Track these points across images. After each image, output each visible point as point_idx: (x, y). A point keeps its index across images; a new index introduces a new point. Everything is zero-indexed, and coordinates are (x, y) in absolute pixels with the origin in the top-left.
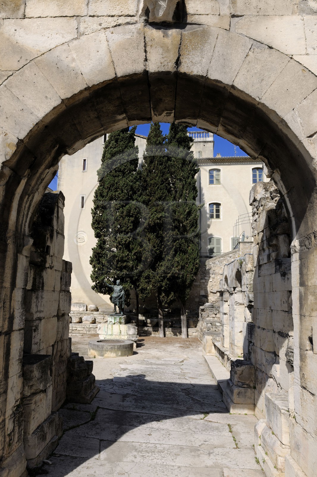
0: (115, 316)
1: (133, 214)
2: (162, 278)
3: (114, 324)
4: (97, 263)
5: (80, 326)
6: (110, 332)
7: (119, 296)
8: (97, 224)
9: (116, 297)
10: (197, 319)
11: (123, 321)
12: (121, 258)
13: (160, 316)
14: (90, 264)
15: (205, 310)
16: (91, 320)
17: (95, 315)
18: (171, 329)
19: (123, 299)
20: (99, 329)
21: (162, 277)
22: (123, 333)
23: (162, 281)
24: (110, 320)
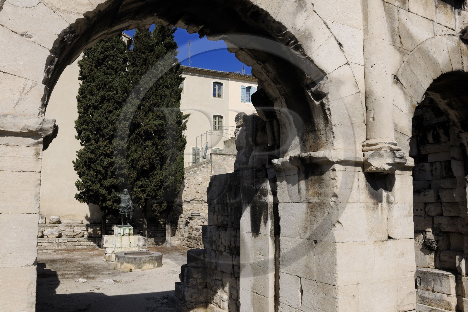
0: (125, 228)
3: (123, 236)
4: (86, 169)
6: (118, 245)
7: (128, 206)
9: (125, 207)
11: (132, 232)
13: (145, 226)
14: (75, 170)
16: (57, 234)
17: (60, 228)
18: (153, 238)
19: (131, 210)
20: (106, 242)
22: (133, 245)
24: (119, 232)
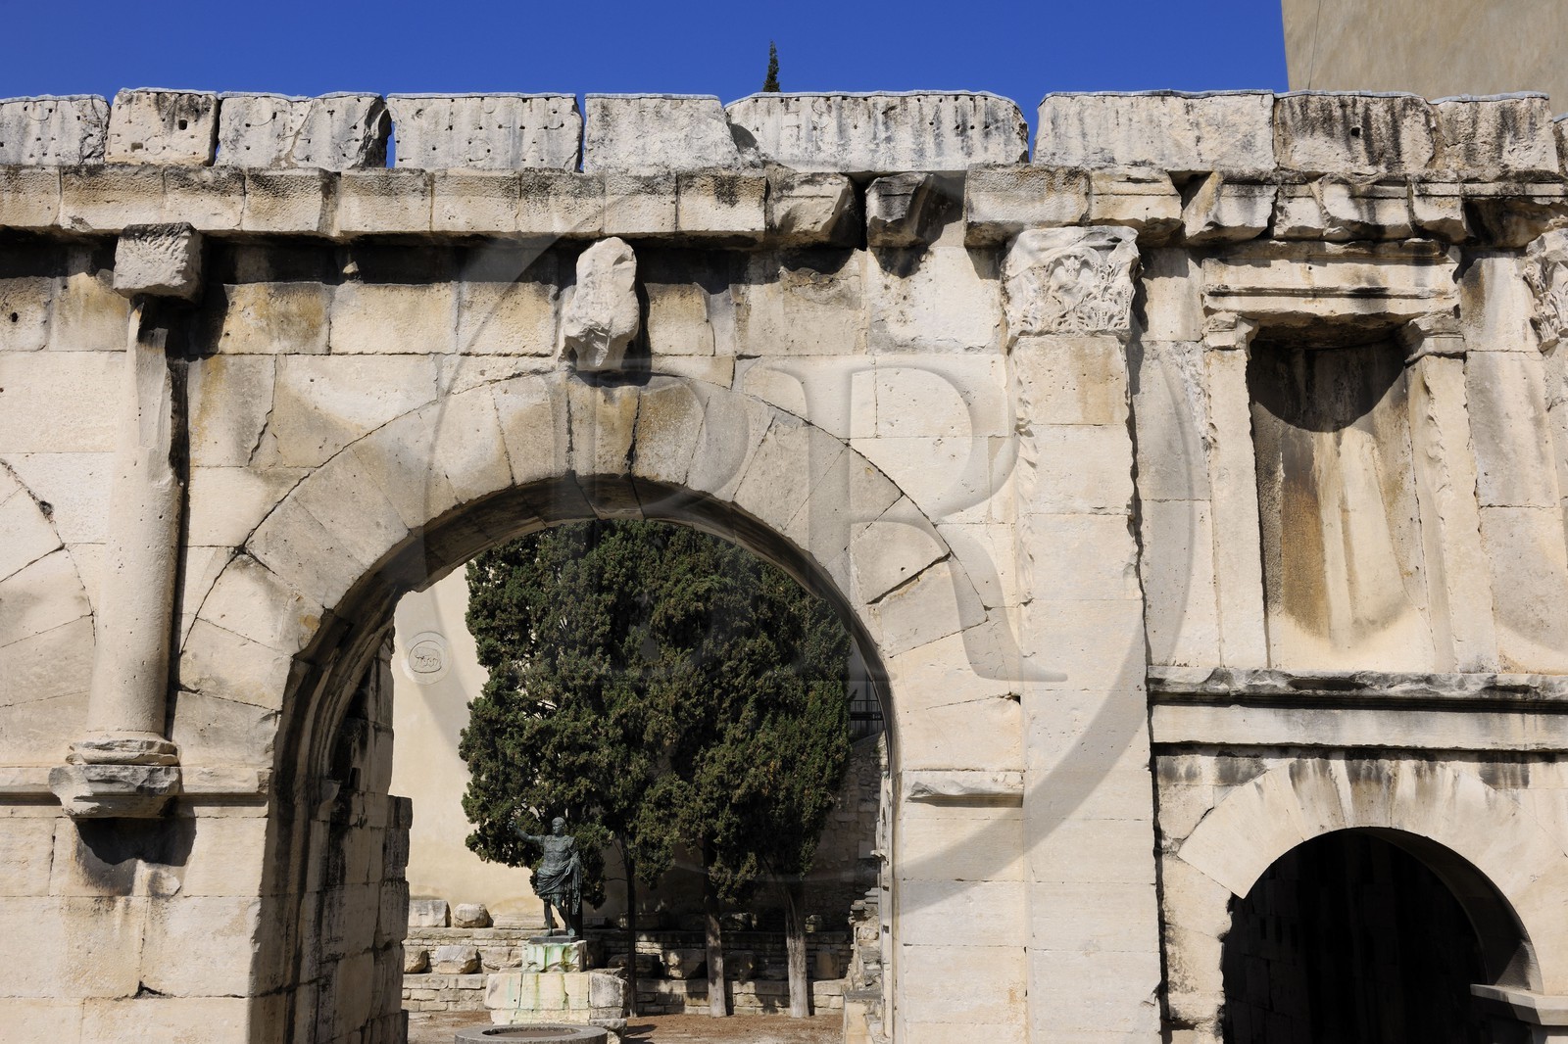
0: (549, 945)
1: (611, 581)
2: (713, 805)
3: (544, 971)
4: (487, 754)
5: (424, 985)
6: (528, 1002)
7: (562, 872)
8: (487, 617)
9: (551, 877)
10: (845, 947)
11: (574, 959)
12: (568, 737)
13: (712, 941)
14: (463, 756)
15: (867, 914)
16: (462, 961)
17: (477, 942)
18: (751, 984)
19: (575, 884)
20: (492, 991)
21: (712, 800)
22: (573, 1002)
23: (714, 814)
24: (531, 959)
